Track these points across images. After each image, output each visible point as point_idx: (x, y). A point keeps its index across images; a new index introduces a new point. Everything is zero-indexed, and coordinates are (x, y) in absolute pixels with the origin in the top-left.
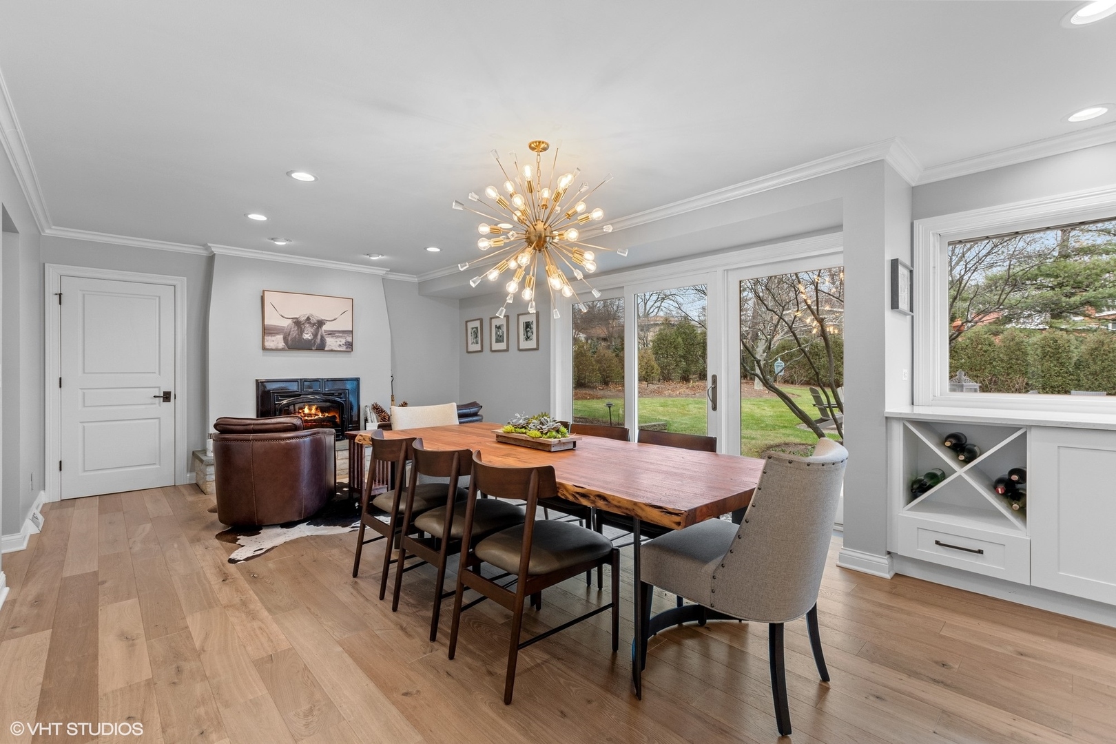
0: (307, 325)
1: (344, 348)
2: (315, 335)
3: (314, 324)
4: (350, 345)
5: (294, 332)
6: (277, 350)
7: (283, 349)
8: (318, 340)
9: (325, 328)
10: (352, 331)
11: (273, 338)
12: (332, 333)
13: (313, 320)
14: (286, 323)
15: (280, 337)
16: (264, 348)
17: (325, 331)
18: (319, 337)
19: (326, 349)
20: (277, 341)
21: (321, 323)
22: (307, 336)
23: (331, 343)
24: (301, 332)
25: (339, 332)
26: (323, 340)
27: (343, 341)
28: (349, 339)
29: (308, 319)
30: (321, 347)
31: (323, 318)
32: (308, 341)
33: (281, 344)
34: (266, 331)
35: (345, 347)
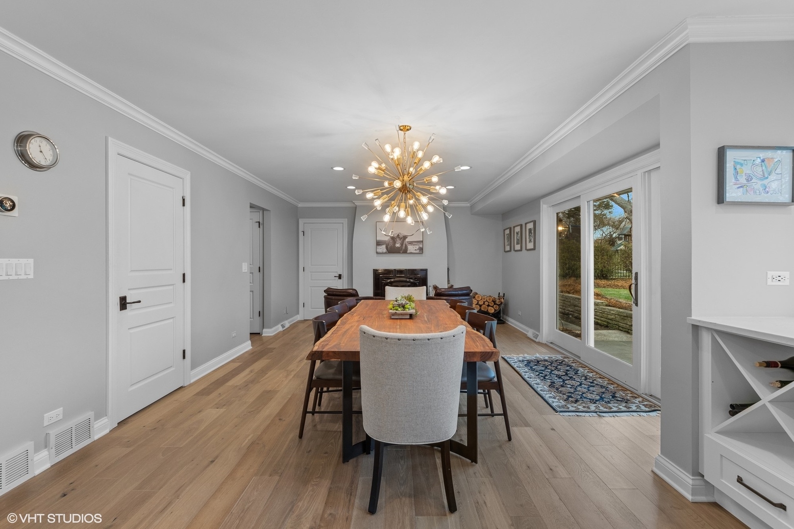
0: (398, 239)
1: (418, 251)
2: (402, 244)
3: (401, 238)
4: (421, 249)
5: (391, 244)
6: (382, 253)
7: (385, 253)
8: (404, 247)
9: (407, 240)
10: (423, 241)
11: (381, 247)
12: (411, 243)
13: (401, 236)
14: (387, 239)
15: (384, 246)
16: (377, 253)
17: (408, 242)
18: (404, 245)
19: (408, 252)
20: (383, 248)
21: (405, 237)
22: (398, 245)
23: (411, 248)
24: (395, 243)
25: (415, 242)
26: (406, 247)
27: (418, 247)
28: (421, 246)
29: (398, 235)
30: (405, 251)
31: (406, 234)
32: (398, 248)
33: (385, 250)
34: (379, 243)
35: (418, 250)
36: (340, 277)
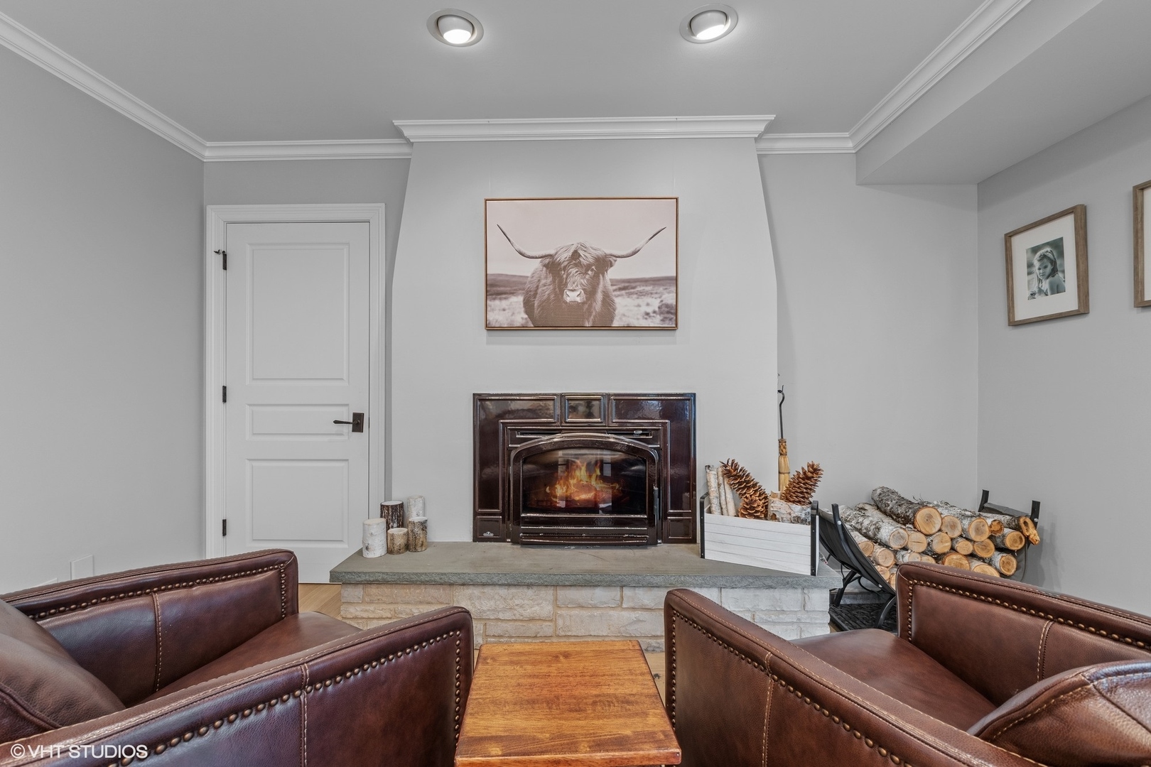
0: (573, 270)
1: (656, 321)
2: (590, 293)
3: (588, 267)
4: (671, 312)
5: (546, 290)
6: (511, 329)
7: (523, 328)
8: (598, 305)
9: (612, 274)
10: (675, 280)
11: (504, 304)
12: (627, 286)
13: (587, 259)
14: (528, 269)
15: (518, 300)
16: (490, 328)
17: (614, 282)
18: (599, 296)
19: (616, 324)
20: (512, 310)
21: (604, 263)
22: (573, 296)
23: (628, 309)
24: (561, 286)
25: (645, 281)
26: (608, 303)
27: (655, 303)
28: (669, 299)
29: (576, 255)
30: (604, 322)
31: (608, 252)
32: (578, 306)
33: (520, 317)
34: (495, 288)
35: (659, 318)
36: (358, 423)
